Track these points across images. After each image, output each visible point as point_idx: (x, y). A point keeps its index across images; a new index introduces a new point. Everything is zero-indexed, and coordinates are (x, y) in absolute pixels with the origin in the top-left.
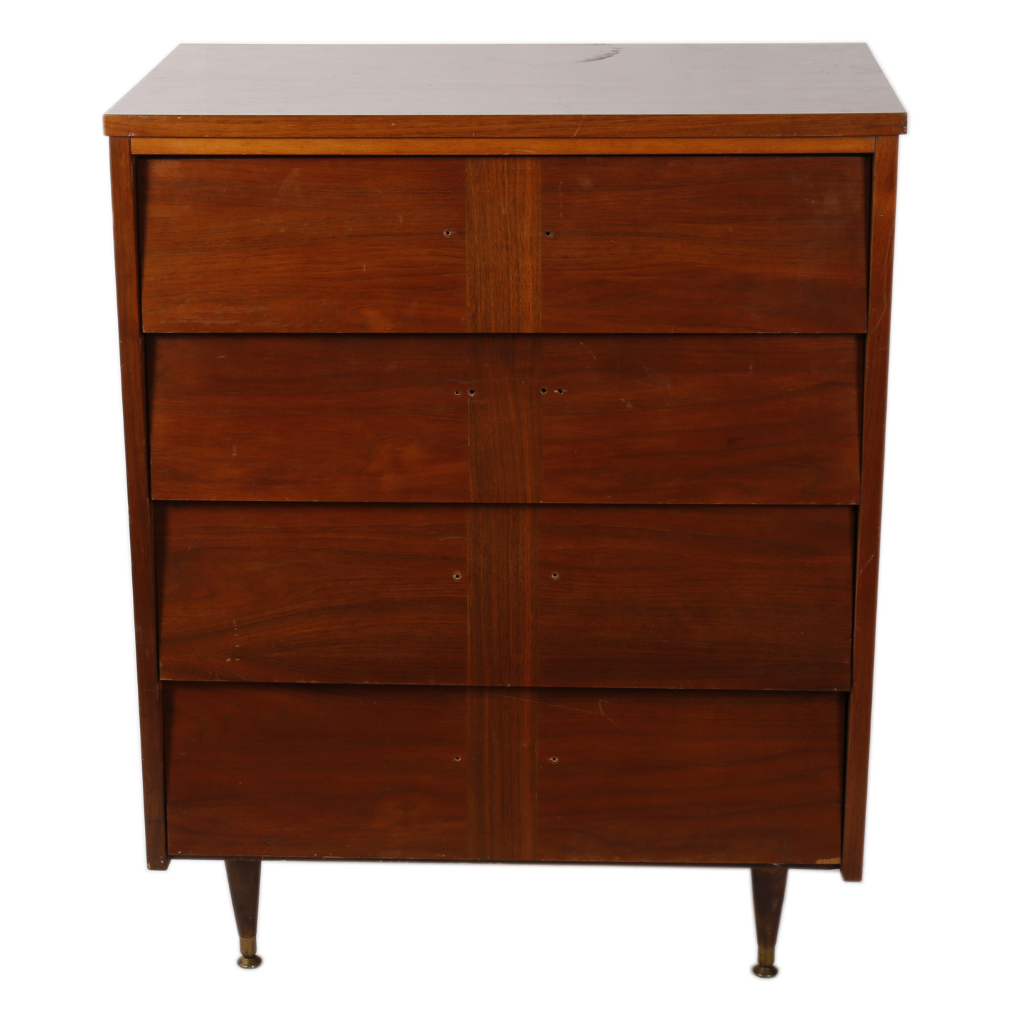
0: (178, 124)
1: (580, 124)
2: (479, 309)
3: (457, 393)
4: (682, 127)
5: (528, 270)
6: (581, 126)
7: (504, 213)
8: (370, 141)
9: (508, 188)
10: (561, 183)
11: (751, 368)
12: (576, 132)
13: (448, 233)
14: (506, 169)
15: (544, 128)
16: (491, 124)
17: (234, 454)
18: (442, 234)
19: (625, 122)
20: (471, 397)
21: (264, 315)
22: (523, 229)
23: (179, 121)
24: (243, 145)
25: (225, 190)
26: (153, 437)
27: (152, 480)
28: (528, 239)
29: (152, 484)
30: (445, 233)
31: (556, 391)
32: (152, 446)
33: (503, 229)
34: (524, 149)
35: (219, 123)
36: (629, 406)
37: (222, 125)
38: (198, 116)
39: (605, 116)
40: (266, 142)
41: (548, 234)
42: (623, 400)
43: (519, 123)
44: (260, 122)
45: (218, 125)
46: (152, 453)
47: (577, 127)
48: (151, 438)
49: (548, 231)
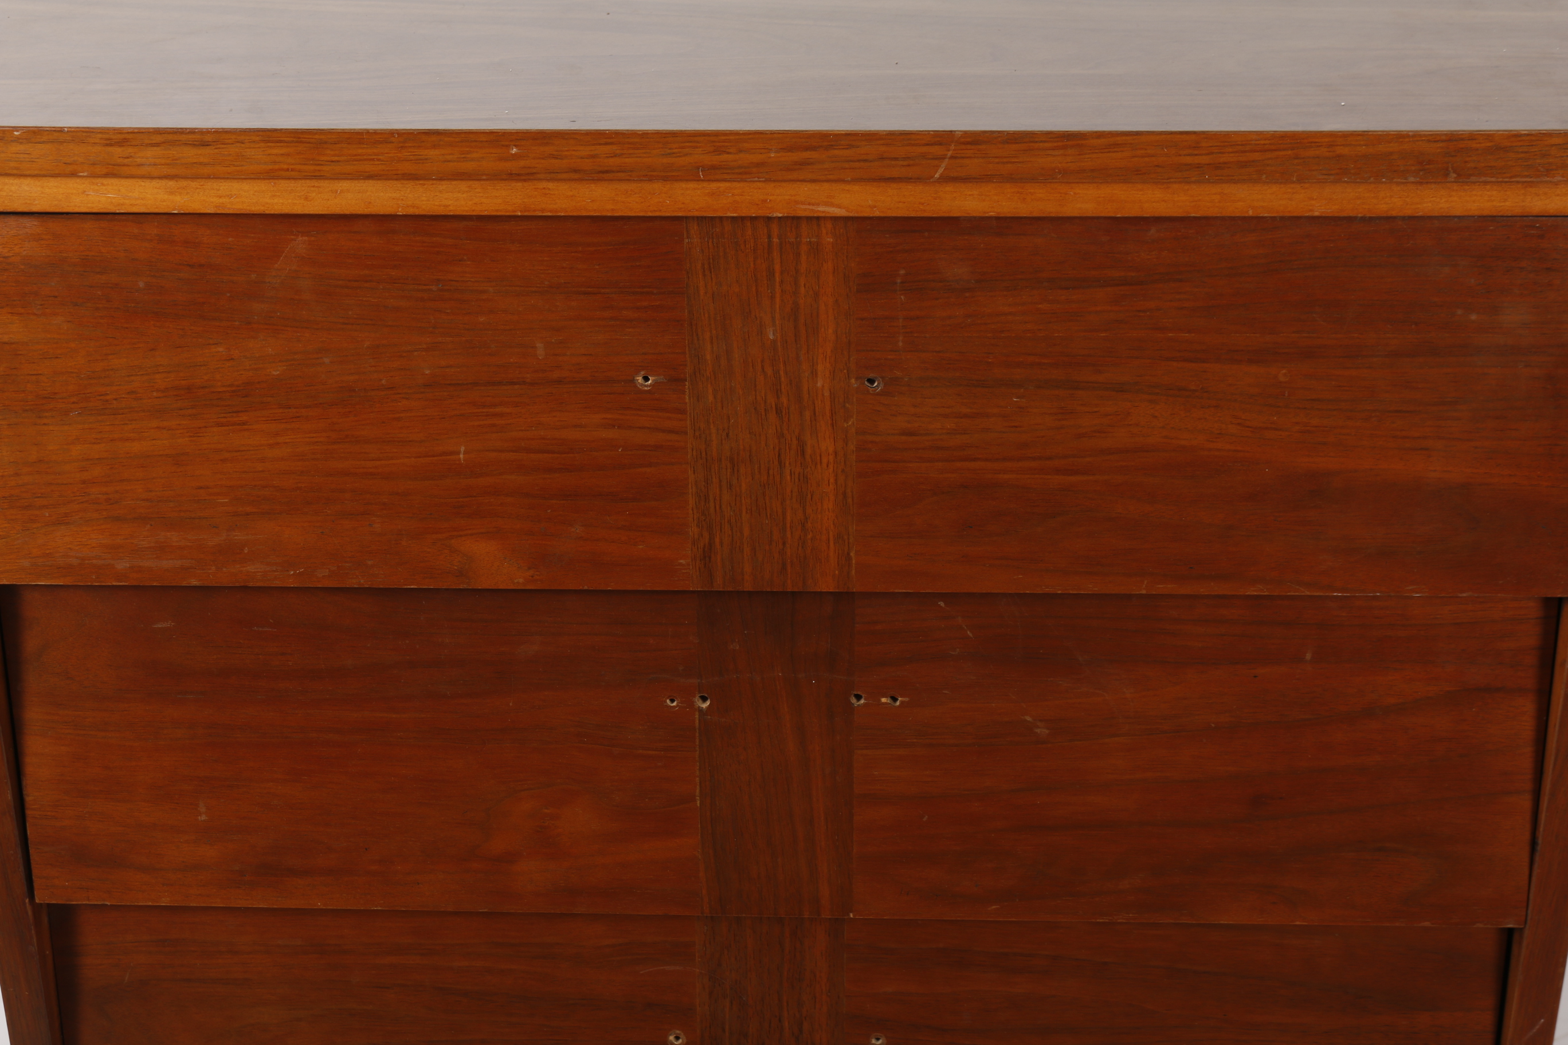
0: (15, 148)
1: (950, 154)
2: (717, 540)
3: (672, 701)
4: (1189, 160)
5: (825, 461)
6: (952, 157)
7: (771, 337)
8: (463, 185)
9: (782, 282)
10: (902, 272)
11: (1308, 656)
12: (941, 171)
13: (646, 379)
14: (776, 240)
15: (865, 161)
16: (740, 151)
17: (203, 818)
18: (633, 381)
19: (1054, 149)
20: (700, 710)
21: (246, 550)
22: (814, 374)
23: (18, 140)
24: (171, 193)
25: (141, 285)
26: (28, 782)
27: (33, 866)
28: (827, 394)
29: (35, 872)
30: (640, 379)
31: (884, 700)
32: (29, 799)
33: (769, 371)
34: (818, 205)
35: (111, 145)
36: (1042, 731)
37: (118, 151)
38: (60, 130)
39: (1008, 133)
40: (224, 186)
41: (871, 381)
42: (1028, 718)
43: (807, 149)
44: (205, 144)
45: (110, 149)
46: (28, 812)
47: (942, 158)
48: (24, 783)
49: (871, 376)
